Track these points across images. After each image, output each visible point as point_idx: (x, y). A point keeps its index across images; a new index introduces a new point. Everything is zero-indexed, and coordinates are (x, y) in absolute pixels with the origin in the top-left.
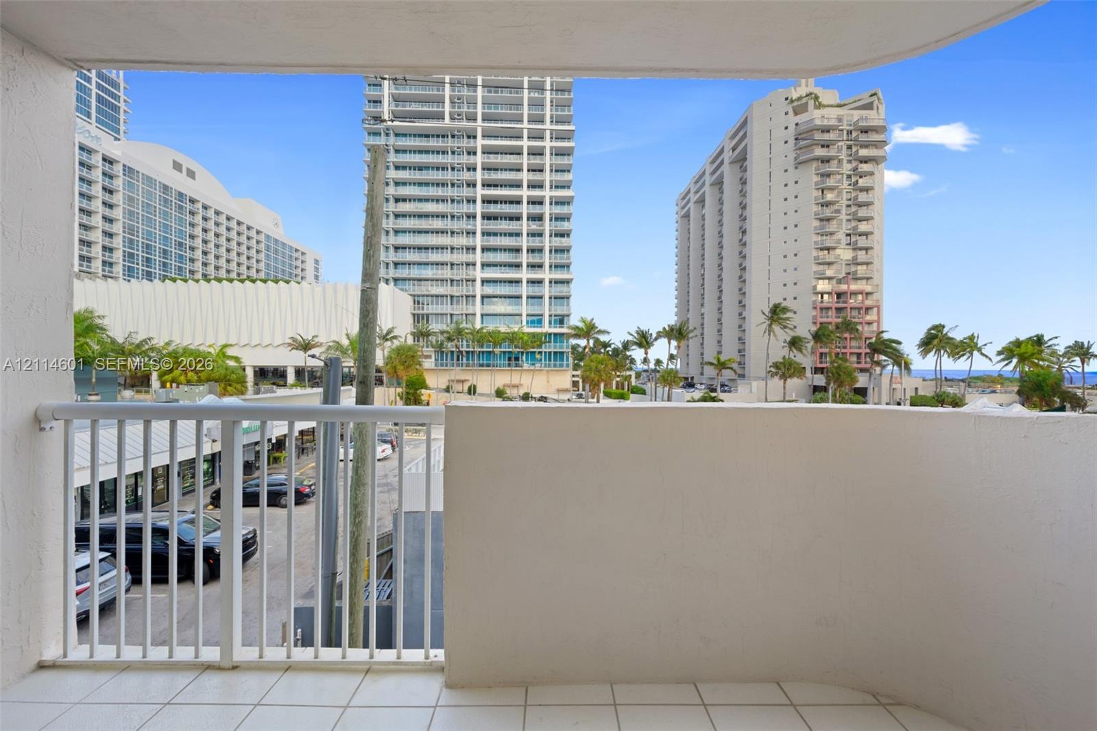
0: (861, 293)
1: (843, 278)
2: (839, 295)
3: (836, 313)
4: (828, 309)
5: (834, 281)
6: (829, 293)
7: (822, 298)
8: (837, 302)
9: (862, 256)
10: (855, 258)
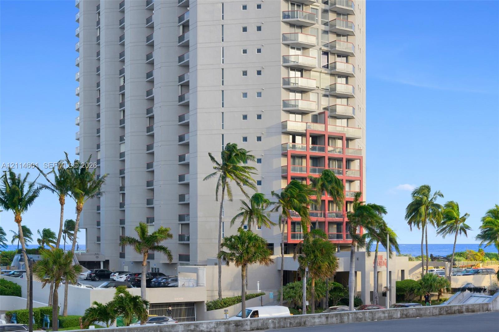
0: (341, 138)
1: (320, 114)
2: (316, 139)
3: (313, 165)
4: (302, 157)
5: (309, 117)
6: (302, 135)
7: (294, 141)
8: (313, 149)
9: (341, 86)
10: (333, 88)
